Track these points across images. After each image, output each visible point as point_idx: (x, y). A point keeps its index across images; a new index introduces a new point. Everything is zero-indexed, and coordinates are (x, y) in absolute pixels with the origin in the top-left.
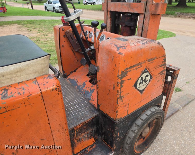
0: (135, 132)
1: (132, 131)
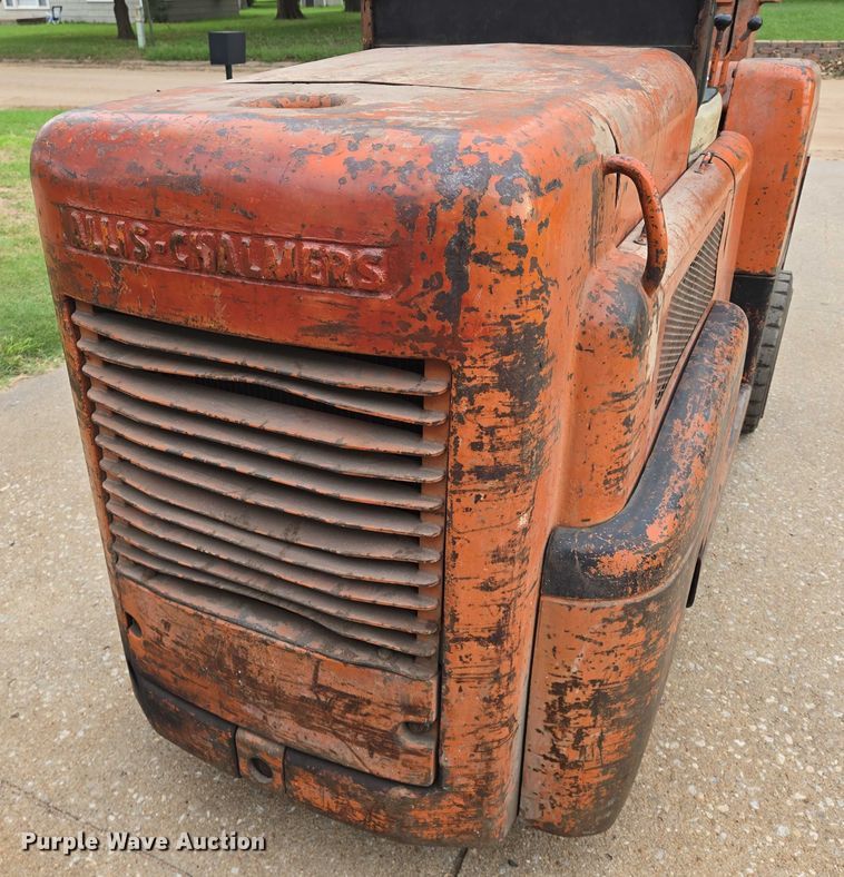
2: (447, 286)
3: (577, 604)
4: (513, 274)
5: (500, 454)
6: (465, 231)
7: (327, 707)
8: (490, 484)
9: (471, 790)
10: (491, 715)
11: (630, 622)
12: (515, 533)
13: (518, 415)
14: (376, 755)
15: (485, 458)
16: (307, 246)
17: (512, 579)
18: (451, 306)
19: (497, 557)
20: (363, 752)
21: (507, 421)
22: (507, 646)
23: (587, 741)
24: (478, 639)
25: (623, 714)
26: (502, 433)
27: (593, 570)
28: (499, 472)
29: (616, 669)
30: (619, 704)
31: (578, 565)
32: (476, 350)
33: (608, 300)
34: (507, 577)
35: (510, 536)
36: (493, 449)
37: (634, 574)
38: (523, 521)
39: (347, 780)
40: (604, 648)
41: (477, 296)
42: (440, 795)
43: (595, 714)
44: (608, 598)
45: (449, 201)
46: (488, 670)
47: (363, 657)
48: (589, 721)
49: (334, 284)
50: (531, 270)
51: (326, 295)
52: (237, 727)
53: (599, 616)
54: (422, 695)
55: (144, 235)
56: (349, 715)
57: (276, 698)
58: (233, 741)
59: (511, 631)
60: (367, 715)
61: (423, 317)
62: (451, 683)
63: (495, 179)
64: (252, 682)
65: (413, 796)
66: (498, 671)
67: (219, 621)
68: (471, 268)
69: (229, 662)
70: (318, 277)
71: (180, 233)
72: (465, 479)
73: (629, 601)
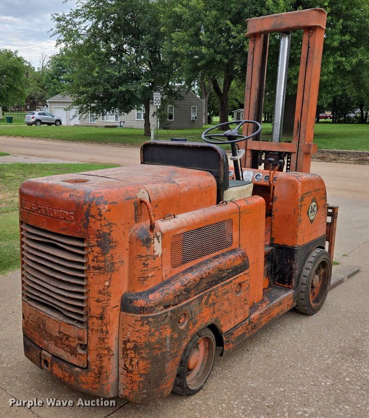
0: (310, 268)
1: (306, 268)
2: (85, 222)
3: (128, 314)
4: (99, 220)
5: (99, 263)
6: (88, 210)
7: (62, 339)
8: (97, 271)
9: (96, 371)
10: (101, 344)
11: (143, 322)
12: (105, 286)
13: (103, 254)
14: (72, 356)
15: (95, 264)
16: (61, 211)
17: (105, 300)
18: (86, 226)
19: (100, 292)
20: (69, 354)
21: (100, 255)
22: (105, 321)
23: (134, 363)
24: (96, 317)
25: (144, 355)
26: (99, 258)
27: (132, 304)
28: (99, 268)
29: (140, 338)
30: (142, 351)
31: (128, 302)
32: (92, 237)
33: (137, 231)
34: (103, 299)
35: (103, 287)
36: (97, 262)
37: (143, 307)
38: (107, 283)
39: (65, 365)
40: (136, 330)
41: (92, 225)
42: (88, 372)
43: (135, 353)
44: (136, 314)
45: (85, 203)
46: (100, 328)
47: (71, 322)
48: (133, 355)
49: (65, 219)
50: (104, 220)
51: (64, 222)
52: (42, 349)
53: (134, 319)
54: (83, 334)
55: (34, 206)
56: (66, 342)
57: (51, 337)
58: (40, 354)
59: (105, 316)
60: (70, 341)
61: (81, 228)
62: (90, 331)
63: (95, 200)
64: (46, 332)
65: (80, 371)
66: (102, 329)
67: (41, 312)
68: (90, 218)
69: (42, 325)
70: (62, 217)
71: (40, 206)
72: (91, 269)
73: (142, 315)
